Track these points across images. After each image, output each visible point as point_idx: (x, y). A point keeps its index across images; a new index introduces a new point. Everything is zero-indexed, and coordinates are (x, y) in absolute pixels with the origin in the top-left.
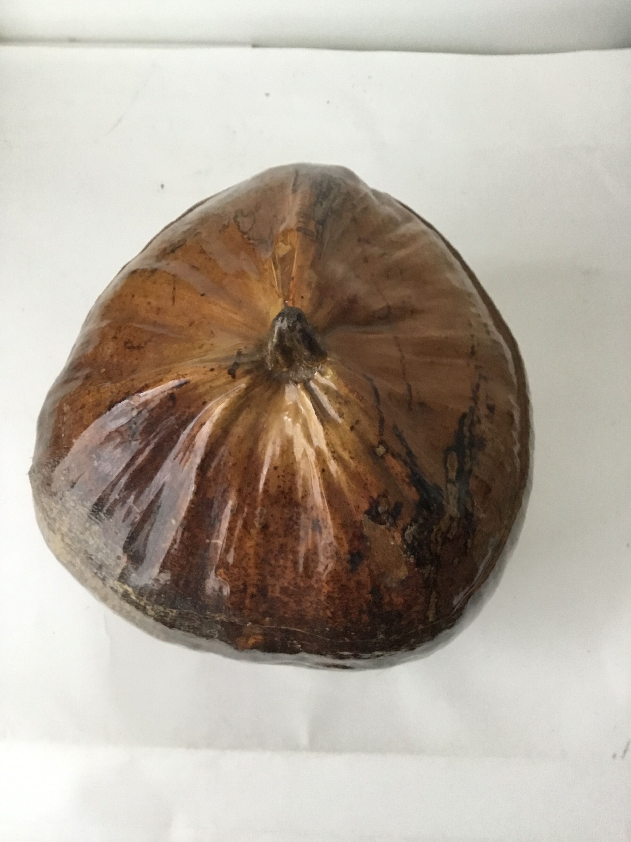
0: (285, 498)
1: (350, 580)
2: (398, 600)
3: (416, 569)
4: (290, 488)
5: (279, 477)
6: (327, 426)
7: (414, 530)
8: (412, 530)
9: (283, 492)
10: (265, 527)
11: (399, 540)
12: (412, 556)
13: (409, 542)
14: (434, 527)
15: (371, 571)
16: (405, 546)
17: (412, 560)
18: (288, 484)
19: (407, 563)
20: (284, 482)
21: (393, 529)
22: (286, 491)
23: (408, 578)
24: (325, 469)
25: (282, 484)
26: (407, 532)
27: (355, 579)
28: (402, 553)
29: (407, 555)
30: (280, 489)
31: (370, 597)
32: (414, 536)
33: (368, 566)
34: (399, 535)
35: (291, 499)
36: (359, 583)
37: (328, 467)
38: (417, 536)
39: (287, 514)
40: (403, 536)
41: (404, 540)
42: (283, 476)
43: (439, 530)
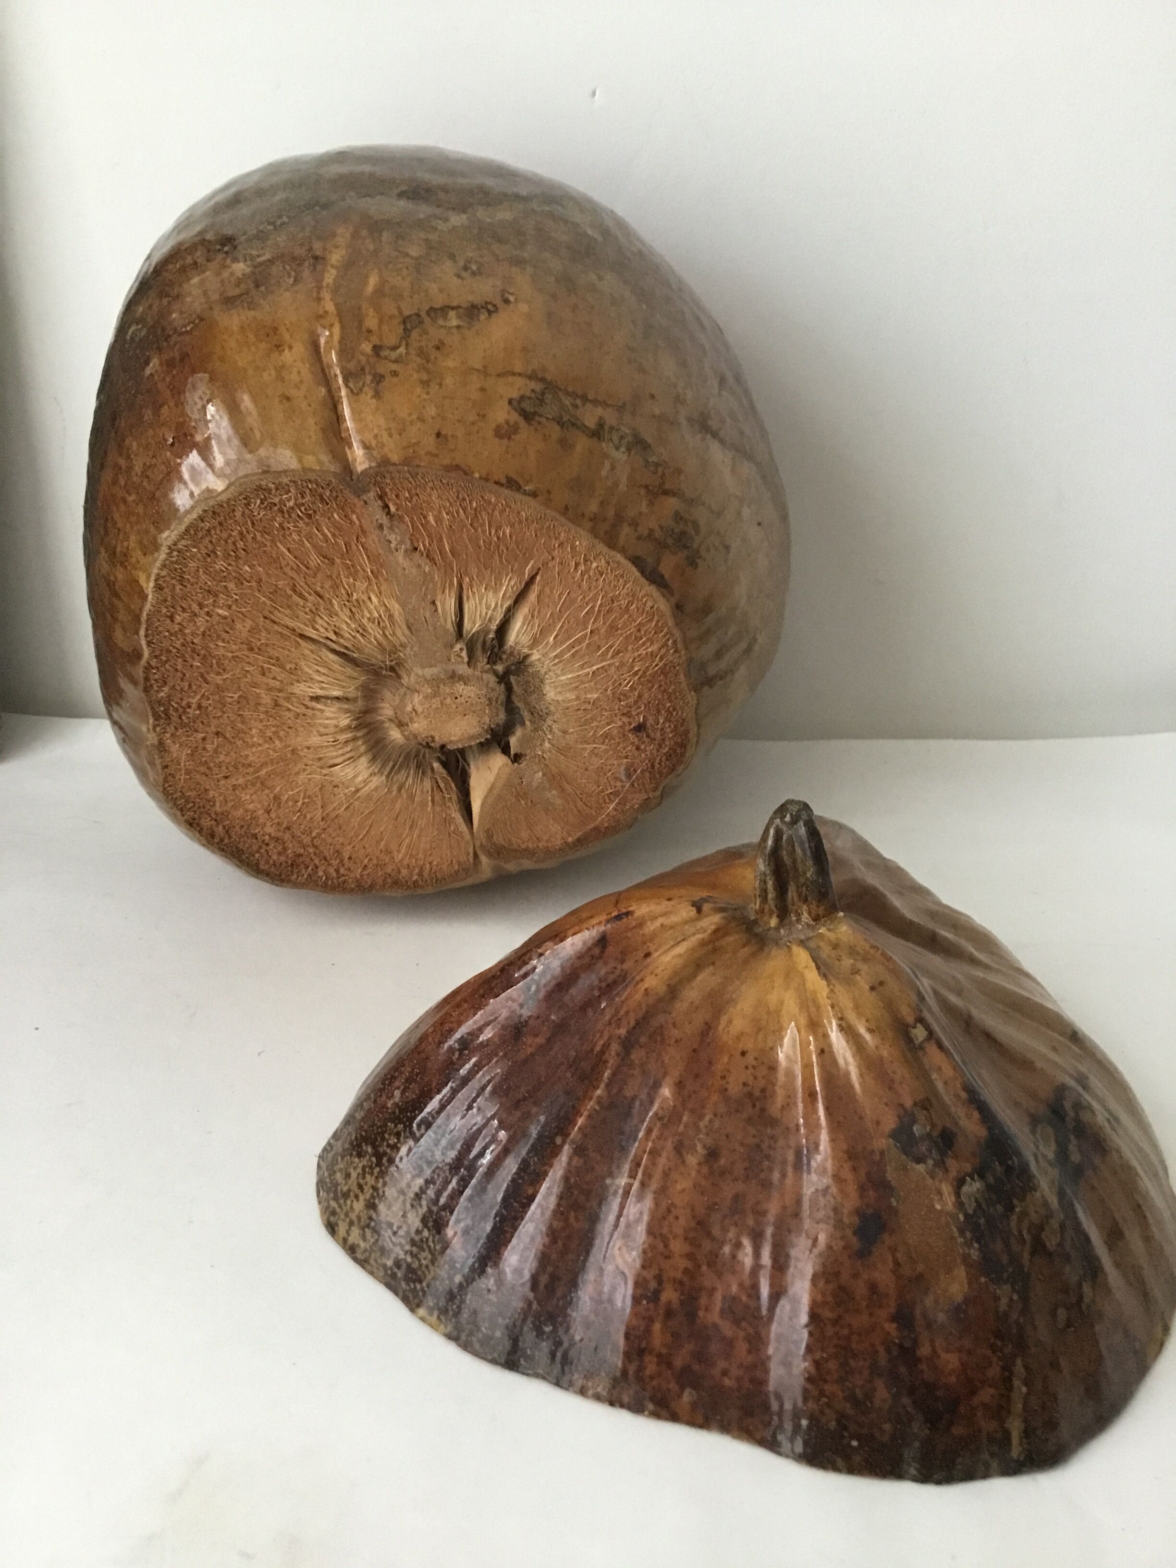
0: (754, 1106)
1: (856, 1276)
2: (951, 1360)
3: (983, 1280)
4: (763, 1091)
5: (747, 1068)
6: (834, 981)
7: (978, 1189)
8: (973, 1187)
9: (750, 1095)
10: (712, 1154)
11: (949, 1200)
12: (976, 1245)
13: (970, 1212)
14: (1015, 1202)
15: (897, 1263)
16: (961, 1217)
17: (975, 1254)
18: (762, 1083)
19: (966, 1258)
20: (755, 1078)
21: (940, 1173)
22: (757, 1093)
23: (967, 1300)
24: (826, 1049)
25: (751, 1081)
26: (965, 1189)
27: (865, 1276)
28: (956, 1233)
29: (965, 1238)
30: (746, 1089)
31: (891, 1328)
32: (979, 1205)
33: (893, 1250)
34: (950, 1189)
35: (763, 1110)
36: (873, 1288)
37: (830, 1046)
38: (984, 1206)
39: (754, 1136)
40: (958, 1194)
41: (960, 1205)
42: (754, 1067)
43: (1024, 1214)
